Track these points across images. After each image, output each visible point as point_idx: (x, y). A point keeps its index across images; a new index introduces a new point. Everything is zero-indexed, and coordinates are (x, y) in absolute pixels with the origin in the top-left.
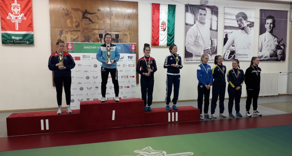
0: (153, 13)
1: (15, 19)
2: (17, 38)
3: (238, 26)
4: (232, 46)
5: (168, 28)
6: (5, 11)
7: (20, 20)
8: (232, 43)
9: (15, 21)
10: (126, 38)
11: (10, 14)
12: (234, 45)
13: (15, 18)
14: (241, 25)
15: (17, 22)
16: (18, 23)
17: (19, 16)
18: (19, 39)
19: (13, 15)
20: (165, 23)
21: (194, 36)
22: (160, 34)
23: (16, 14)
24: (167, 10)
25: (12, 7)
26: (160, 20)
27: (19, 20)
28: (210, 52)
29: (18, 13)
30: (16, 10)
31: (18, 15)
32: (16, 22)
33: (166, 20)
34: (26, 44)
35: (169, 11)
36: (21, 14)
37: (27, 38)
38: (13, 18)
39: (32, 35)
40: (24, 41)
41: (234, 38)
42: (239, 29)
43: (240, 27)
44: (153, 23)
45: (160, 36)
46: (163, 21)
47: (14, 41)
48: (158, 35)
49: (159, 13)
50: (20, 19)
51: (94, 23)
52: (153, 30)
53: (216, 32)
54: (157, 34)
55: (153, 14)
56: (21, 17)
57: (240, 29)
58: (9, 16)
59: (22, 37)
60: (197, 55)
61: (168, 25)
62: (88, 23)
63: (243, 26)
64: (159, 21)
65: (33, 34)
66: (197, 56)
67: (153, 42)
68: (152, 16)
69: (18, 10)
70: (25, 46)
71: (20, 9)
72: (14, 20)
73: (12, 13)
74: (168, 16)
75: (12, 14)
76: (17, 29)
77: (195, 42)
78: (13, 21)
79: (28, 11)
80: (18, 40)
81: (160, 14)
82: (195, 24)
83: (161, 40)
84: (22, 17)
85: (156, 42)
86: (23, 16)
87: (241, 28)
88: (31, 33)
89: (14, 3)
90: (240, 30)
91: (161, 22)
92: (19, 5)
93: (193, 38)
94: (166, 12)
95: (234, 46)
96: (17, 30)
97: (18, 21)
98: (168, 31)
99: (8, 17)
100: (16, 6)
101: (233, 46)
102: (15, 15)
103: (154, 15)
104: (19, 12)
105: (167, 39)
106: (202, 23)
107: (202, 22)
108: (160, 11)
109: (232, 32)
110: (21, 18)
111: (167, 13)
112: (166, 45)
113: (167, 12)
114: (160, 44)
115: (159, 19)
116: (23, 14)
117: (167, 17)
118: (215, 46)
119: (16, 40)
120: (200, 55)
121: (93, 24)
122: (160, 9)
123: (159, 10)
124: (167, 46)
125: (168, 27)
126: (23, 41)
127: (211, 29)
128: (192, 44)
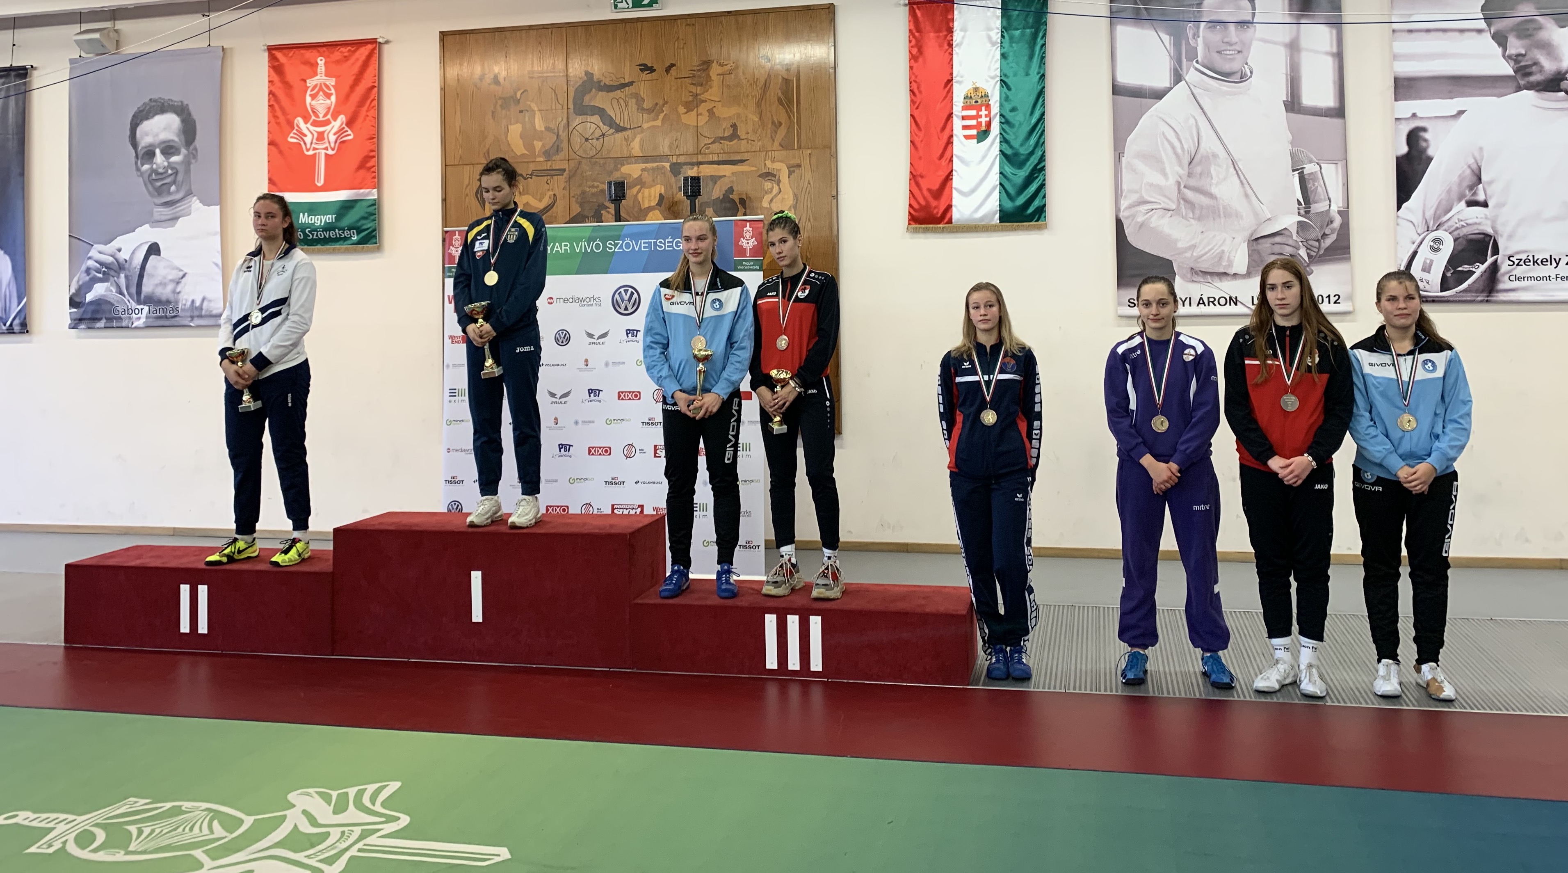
0: (915, 51)
1: (315, 141)
2: (319, 220)
3: (1507, 69)
4: (1463, 204)
5: (1005, 121)
6: (284, 113)
7: (332, 145)
8: (1466, 183)
9: (315, 149)
10: (772, 189)
11: (300, 121)
12: (1481, 197)
13: (316, 135)
14: (1536, 63)
15: (323, 152)
16: (326, 155)
17: (328, 128)
18: (323, 221)
19: (309, 125)
20: (987, 96)
21: (1175, 153)
22: (958, 157)
23: (321, 119)
24: (998, 23)
25: (309, 93)
26: (956, 87)
27: (327, 145)
28: (1298, 249)
29: (325, 116)
30: (321, 105)
31: (327, 123)
32: (317, 151)
33: (993, 78)
34: (349, 242)
35: (1005, 29)
36: (335, 120)
37: (351, 218)
38: (308, 139)
39: (370, 203)
40: (339, 230)
41: (1481, 149)
42: (1519, 89)
43: (1530, 74)
44: (913, 102)
45: (954, 168)
46: (976, 89)
47: (307, 231)
48: (944, 162)
49: (951, 45)
50: (332, 138)
51: (624, 129)
52: (917, 140)
53: (1337, 121)
54: (941, 157)
55: (917, 53)
56: (335, 130)
57: (1530, 87)
58: (295, 131)
59: (334, 216)
60: (1204, 266)
61: (1001, 105)
62: (598, 133)
63: (1549, 66)
64: (950, 92)
65: (375, 200)
66: (1205, 273)
67: (916, 206)
68: (911, 68)
69: (328, 101)
70: (347, 251)
71: (333, 98)
72: (313, 146)
73: (306, 119)
74: (1004, 56)
75: (306, 123)
76: (320, 183)
77: (1186, 191)
78: (308, 150)
79: (361, 104)
80: (320, 227)
81: (956, 50)
82: (1183, 82)
83: (966, 189)
84: (341, 131)
85: (934, 203)
86: (344, 125)
87: (1536, 78)
88: (368, 194)
89: (316, 74)
90: (1531, 93)
91: (959, 93)
92: (331, 82)
93: (1168, 170)
94: (989, 38)
95: (1485, 205)
96: (319, 185)
97: (326, 149)
98: (1004, 140)
99: (292, 135)
100: (321, 89)
101: (1471, 203)
102: (316, 124)
103: (920, 60)
104: (329, 108)
105: (1001, 184)
106: (1226, 76)
107: (1227, 67)
108: (957, 36)
109: (1461, 113)
110: (335, 134)
111: (994, 44)
112: (998, 216)
113: (996, 36)
114: (957, 214)
115: (950, 81)
116: (342, 118)
117: (998, 65)
118: (1334, 208)
119: (314, 230)
120: (1222, 270)
121: (619, 135)
122: (957, 25)
123: (950, 31)
124: (1002, 219)
125: (1001, 115)
126: (337, 231)
127: (1293, 105)
128: (1163, 205)
